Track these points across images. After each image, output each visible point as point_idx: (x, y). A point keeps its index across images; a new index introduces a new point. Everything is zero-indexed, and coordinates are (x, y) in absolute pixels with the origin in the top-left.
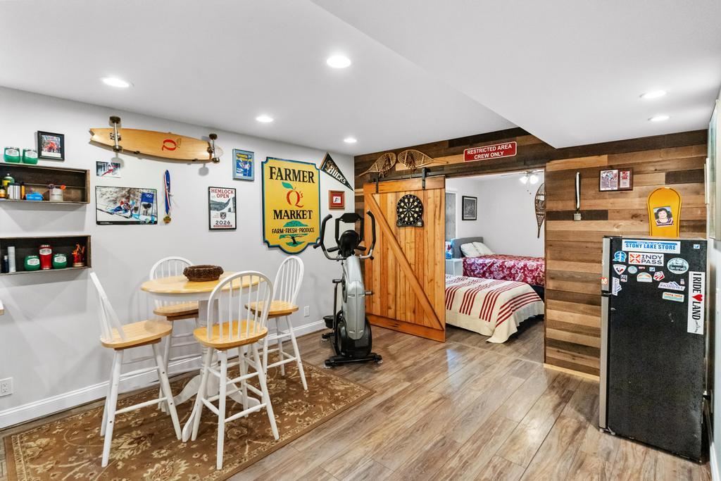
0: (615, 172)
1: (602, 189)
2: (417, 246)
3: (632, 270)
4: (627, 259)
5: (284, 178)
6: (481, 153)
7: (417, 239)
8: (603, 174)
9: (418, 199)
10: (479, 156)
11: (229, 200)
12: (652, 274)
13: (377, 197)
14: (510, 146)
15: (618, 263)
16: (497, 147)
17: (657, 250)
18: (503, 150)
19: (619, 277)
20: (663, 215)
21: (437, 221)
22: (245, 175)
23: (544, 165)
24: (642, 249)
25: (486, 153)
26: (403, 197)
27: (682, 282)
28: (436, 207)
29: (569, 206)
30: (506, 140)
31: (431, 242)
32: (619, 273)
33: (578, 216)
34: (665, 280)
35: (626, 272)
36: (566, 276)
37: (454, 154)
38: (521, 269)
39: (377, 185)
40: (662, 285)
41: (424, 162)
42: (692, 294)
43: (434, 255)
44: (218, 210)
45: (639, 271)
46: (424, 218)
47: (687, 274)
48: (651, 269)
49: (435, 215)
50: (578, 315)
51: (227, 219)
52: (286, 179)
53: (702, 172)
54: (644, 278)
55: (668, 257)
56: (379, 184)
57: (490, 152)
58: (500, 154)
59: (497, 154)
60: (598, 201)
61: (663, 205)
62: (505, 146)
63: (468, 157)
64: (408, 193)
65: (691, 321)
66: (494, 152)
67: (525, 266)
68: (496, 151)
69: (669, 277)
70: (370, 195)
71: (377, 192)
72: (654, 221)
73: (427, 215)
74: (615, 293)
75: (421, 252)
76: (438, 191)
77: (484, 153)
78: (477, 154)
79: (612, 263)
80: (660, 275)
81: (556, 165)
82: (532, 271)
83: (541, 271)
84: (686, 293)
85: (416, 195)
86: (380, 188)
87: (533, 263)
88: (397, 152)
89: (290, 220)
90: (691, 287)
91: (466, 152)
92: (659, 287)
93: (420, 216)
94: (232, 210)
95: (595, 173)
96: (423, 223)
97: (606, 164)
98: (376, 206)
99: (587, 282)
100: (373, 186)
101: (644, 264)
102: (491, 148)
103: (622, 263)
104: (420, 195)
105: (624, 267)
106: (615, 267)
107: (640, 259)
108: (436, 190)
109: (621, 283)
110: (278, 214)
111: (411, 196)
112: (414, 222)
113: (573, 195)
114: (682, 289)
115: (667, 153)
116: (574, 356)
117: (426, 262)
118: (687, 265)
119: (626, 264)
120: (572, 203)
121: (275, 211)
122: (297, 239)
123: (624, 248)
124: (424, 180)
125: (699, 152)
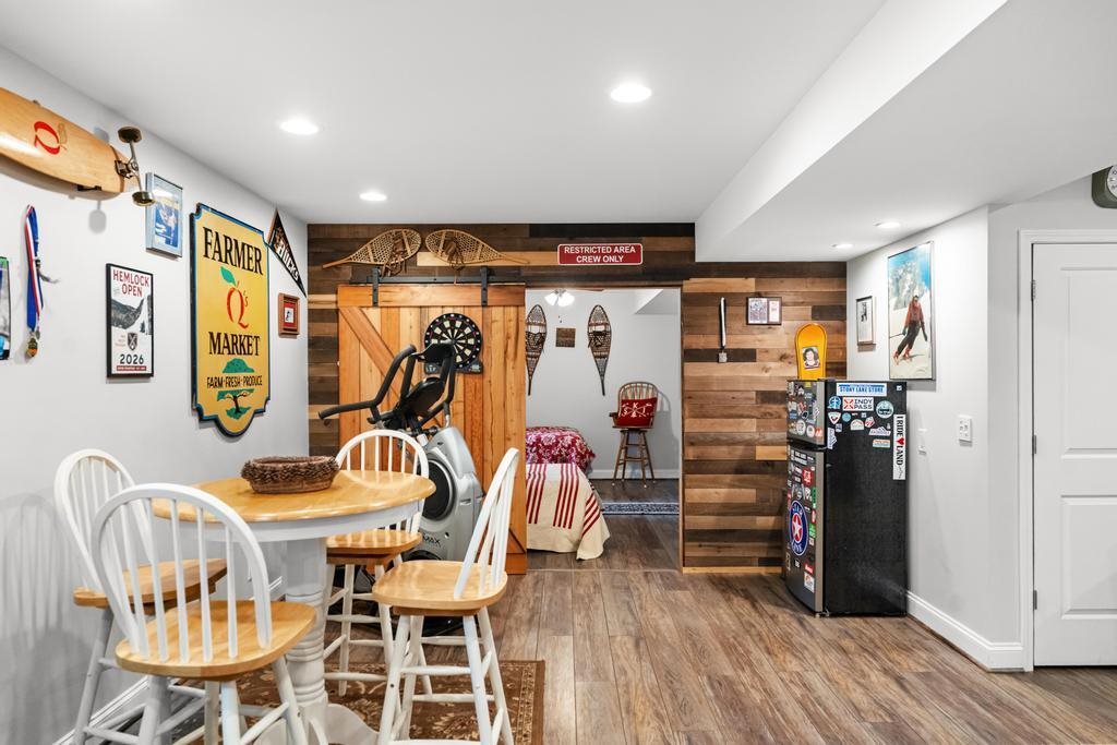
0: (764, 300)
1: (750, 322)
2: (469, 409)
3: (846, 418)
4: (841, 406)
5: (224, 260)
6: (587, 254)
7: (469, 395)
8: (752, 302)
9: (471, 323)
10: (584, 258)
11: (142, 301)
12: (864, 420)
13: (374, 315)
14: (633, 250)
15: (833, 410)
16: (613, 247)
17: (868, 394)
18: (622, 254)
19: (833, 427)
20: (810, 355)
21: (510, 364)
22: (168, 242)
23: (679, 283)
24: (855, 393)
25: (595, 255)
26: (441, 318)
27: (889, 427)
28: (508, 338)
29: (713, 343)
30: (627, 239)
31: (498, 400)
32: (834, 423)
33: (723, 357)
34: (875, 427)
35: (841, 421)
36: (709, 439)
37: (541, 249)
38: (532, 446)
39: (375, 290)
40: (873, 432)
41: (481, 257)
42: (896, 438)
43: (505, 421)
44: (125, 327)
45: (853, 418)
46: (484, 358)
47: (892, 417)
48: (864, 415)
49: (506, 352)
50: (723, 491)
51: (138, 352)
52: (226, 262)
53: (843, 309)
54: (857, 426)
55: (877, 400)
56: (380, 289)
57: (602, 255)
58: (618, 259)
59: (614, 259)
60: (745, 337)
61: (808, 345)
62: (626, 248)
63: (565, 257)
64: (448, 311)
65: (896, 466)
66: (608, 255)
67: (539, 439)
68: (612, 254)
69: (879, 423)
70: (356, 310)
71: (375, 304)
72: (803, 363)
73: (489, 352)
74: (830, 447)
75: (478, 418)
76: (513, 309)
77: (592, 254)
78: (580, 254)
79: (827, 411)
80: (870, 420)
81: (695, 285)
82: (550, 447)
83: (563, 447)
84: (891, 438)
85: (466, 315)
86: (382, 296)
87: (550, 435)
88: (423, 229)
89: (232, 357)
90: (895, 432)
91: (562, 249)
92: (870, 434)
93: (477, 353)
94: (147, 328)
95: (742, 300)
96: (481, 365)
97: (753, 290)
98: (373, 333)
99: (734, 444)
100: (364, 293)
101: (857, 409)
102: (604, 248)
103: (837, 410)
104: (476, 315)
105: (838, 415)
106: (830, 415)
107: (853, 404)
108: (507, 309)
109: (836, 434)
110: (216, 342)
111: (457, 315)
112: (464, 364)
113: (717, 328)
114: (888, 433)
115: (813, 283)
116: (719, 547)
117: (487, 437)
118: (892, 408)
119: (840, 411)
120: (716, 338)
121: (211, 334)
122: (242, 402)
123: (839, 393)
124: (485, 289)
125: (840, 287)
